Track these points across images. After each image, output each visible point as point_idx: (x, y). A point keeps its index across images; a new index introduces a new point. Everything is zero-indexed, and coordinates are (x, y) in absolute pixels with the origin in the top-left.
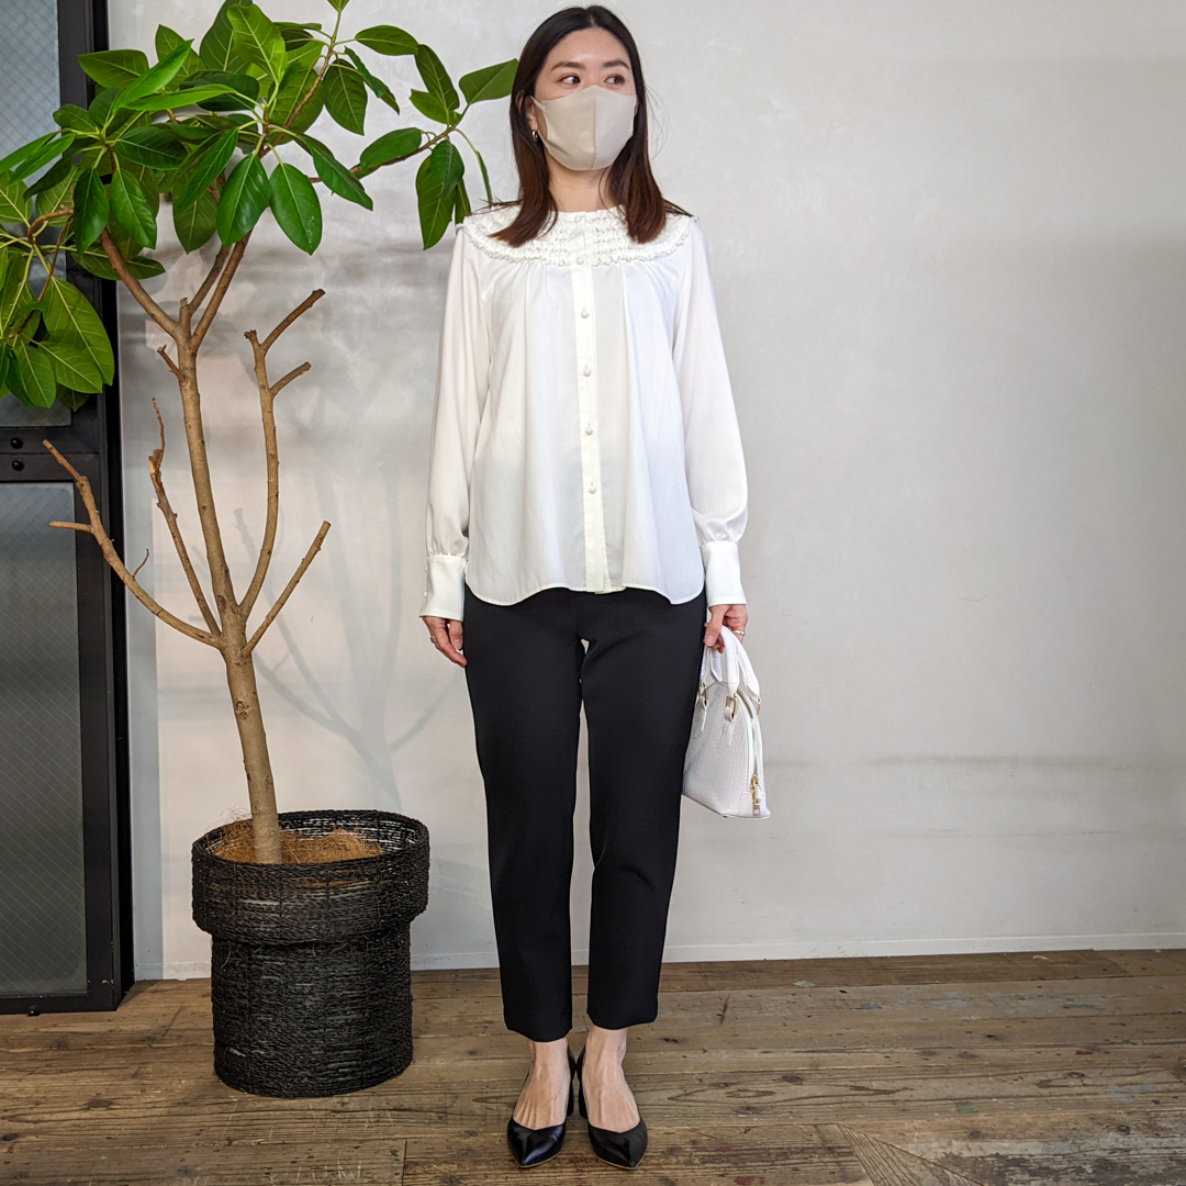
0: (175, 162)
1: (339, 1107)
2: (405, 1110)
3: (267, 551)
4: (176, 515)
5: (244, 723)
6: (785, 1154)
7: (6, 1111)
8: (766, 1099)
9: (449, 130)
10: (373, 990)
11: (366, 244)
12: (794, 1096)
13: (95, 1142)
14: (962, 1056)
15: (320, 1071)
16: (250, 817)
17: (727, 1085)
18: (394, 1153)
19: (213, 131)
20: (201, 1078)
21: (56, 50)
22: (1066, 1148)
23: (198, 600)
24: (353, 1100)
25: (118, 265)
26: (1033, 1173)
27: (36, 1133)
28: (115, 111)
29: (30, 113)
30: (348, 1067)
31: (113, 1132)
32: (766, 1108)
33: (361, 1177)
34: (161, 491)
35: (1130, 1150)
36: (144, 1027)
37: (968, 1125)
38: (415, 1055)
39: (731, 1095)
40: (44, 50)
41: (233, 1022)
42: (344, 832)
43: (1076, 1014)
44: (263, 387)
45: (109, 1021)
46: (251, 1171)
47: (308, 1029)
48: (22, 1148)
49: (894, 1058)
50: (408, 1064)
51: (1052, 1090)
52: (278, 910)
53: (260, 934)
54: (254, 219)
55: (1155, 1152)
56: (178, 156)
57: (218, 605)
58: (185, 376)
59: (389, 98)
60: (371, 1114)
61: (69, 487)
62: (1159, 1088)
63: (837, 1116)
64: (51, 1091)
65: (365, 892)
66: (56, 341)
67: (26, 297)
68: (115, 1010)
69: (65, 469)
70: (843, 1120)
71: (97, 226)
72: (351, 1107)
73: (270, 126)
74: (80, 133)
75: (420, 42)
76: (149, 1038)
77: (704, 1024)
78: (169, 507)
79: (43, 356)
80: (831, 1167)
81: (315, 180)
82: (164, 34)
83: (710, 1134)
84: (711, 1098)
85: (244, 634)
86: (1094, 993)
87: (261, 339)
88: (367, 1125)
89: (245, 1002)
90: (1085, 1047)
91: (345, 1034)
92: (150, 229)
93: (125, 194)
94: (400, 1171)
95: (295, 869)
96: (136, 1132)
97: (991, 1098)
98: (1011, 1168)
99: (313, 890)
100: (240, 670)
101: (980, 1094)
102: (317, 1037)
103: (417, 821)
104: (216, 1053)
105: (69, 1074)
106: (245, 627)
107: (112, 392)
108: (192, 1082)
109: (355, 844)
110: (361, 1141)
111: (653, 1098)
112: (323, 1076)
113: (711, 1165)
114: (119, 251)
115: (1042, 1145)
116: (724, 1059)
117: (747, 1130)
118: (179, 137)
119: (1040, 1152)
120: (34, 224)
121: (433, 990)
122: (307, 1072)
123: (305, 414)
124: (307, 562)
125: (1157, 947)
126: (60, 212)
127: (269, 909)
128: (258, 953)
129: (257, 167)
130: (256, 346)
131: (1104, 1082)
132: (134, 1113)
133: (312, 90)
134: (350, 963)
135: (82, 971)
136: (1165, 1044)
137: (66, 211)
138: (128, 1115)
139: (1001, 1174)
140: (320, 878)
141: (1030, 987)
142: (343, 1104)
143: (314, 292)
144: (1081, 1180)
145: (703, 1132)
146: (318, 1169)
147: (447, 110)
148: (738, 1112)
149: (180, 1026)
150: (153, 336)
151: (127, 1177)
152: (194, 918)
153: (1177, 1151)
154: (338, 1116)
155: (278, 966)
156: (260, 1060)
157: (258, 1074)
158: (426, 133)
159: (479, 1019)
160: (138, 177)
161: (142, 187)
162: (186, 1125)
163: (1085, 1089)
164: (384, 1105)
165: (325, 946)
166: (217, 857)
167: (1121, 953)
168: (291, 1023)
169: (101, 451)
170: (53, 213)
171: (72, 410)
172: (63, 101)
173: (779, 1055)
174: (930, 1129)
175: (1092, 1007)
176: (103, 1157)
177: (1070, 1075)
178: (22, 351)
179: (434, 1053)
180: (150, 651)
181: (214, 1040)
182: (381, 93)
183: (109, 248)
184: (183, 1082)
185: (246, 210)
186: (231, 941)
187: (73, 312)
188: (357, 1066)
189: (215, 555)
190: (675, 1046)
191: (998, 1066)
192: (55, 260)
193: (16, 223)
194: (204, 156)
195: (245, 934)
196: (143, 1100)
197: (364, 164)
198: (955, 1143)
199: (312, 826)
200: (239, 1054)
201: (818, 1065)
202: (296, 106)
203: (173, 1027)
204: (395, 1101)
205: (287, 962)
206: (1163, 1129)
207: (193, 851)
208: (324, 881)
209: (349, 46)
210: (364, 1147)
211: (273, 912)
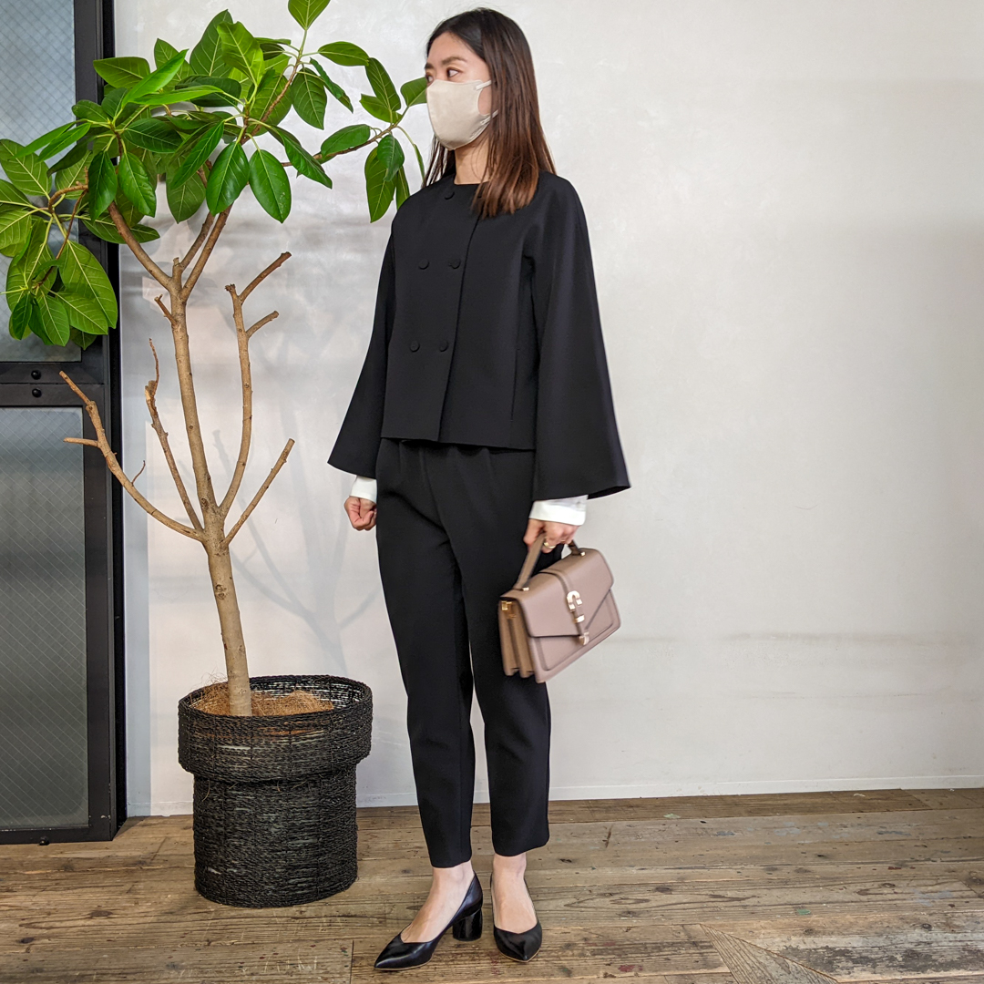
0: (172, 147)
1: (298, 915)
2: (352, 916)
3: (242, 463)
4: (167, 434)
5: (222, 602)
6: (659, 947)
7: (23, 920)
8: (643, 905)
9: (392, 127)
10: (325, 819)
11: (323, 218)
12: (666, 903)
13: (98, 944)
14: (799, 871)
15: (283, 886)
16: (226, 680)
17: (611, 894)
18: (343, 950)
19: (203, 123)
20: (184, 893)
21: (73, 57)
22: (881, 942)
23: (184, 503)
24: (310, 909)
25: (122, 230)
26: (855, 962)
27: (49, 937)
28: (123, 106)
29: (51, 108)
30: (305, 882)
31: (112, 936)
32: (642, 912)
33: (318, 969)
34: (155, 414)
35: (932, 943)
36: (136, 853)
37: (803, 924)
38: (359, 873)
39: (615, 902)
40: (63, 57)
41: (211, 846)
42: (303, 693)
43: (888, 839)
44: (240, 330)
45: (107, 848)
46: (227, 965)
47: (273, 851)
48: (37, 949)
49: (744, 873)
50: (353, 881)
51: (870, 897)
52: (250, 754)
53: (233, 774)
54: (236, 194)
55: (951, 944)
56: (174, 142)
57: (202, 506)
58: (176, 320)
59: (345, 100)
60: (324, 920)
61: (79, 412)
62: (955, 894)
63: (699, 918)
64: (60, 904)
65: (321, 739)
66: (70, 292)
67: (46, 256)
68: (111, 840)
69: (77, 395)
70: (704, 921)
71: (108, 198)
72: (307, 914)
73: (250, 119)
74: (94, 122)
75: (370, 57)
76: (140, 862)
77: (592, 848)
78: (161, 427)
79: (60, 304)
80: (696, 957)
81: (287, 165)
82: (161, 47)
83: (599, 933)
84: (600, 905)
85: (222, 530)
86: (901, 823)
87: (239, 291)
88: (321, 928)
89: (221, 829)
90: (896, 864)
91: (303, 855)
92: (150, 200)
93: (130, 173)
94: (349, 964)
95: (263, 721)
96: (132, 935)
97: (822, 903)
98: (838, 958)
99: (278, 737)
100: (219, 559)
101: (813, 900)
102: (280, 858)
103: (362, 684)
104: (197, 872)
105: (75, 891)
106: (223, 525)
107: (114, 334)
108: (177, 896)
109: (311, 702)
110: (316, 941)
111: (552, 905)
112: (285, 890)
113: (600, 957)
114: (124, 219)
115: (862, 939)
116: (610, 874)
117: (628, 929)
118: (176, 127)
119: (861, 945)
120: (54, 196)
121: (373, 823)
122: (272, 887)
123: (272, 354)
124: (275, 471)
125: (951, 787)
126: (76, 187)
127: (242, 754)
128: (232, 789)
129: (239, 152)
130: (235, 297)
131: (911, 890)
132: (129, 921)
133: (283, 92)
134: (308, 797)
135: (84, 808)
136: (958, 861)
137: (80, 186)
138: (124, 923)
139: (830, 962)
140: (283, 727)
141: (851, 817)
142: (301, 912)
143: (282, 254)
144: (893, 966)
145: (592, 931)
146: (282, 963)
147: (391, 111)
148: (620, 916)
149: (165, 853)
150: (148, 289)
151: (125, 971)
152: (180, 762)
153: (969, 943)
154: (297, 921)
155: (249, 800)
156: (232, 878)
157: (231, 888)
158: (374, 129)
159: (411, 846)
160: (141, 159)
161: (145, 168)
162: (173, 930)
163: (895, 896)
164: (335, 913)
165: (287, 783)
166: (199, 711)
167: (923, 792)
168: (259, 847)
169: (105, 382)
170: (69, 188)
171: (82, 349)
172: (78, 98)
173: (653, 871)
174: (773, 927)
175: (901, 833)
176: (105, 956)
177: (884, 885)
178: (43, 299)
179: (374, 872)
180: (143, 546)
181: (194, 861)
182: (339, 96)
183: (116, 216)
184: (169, 896)
185: (230, 186)
186: (211, 779)
187: (84, 269)
188: (313, 881)
189: (200, 464)
190: (569, 864)
191: (826, 879)
192: (70, 226)
193: (37, 196)
194: (196, 142)
195: (222, 773)
196: (137, 911)
197: (324, 152)
198: (793, 938)
199: (276, 688)
200: (216, 872)
201: (684, 879)
202: (270, 105)
203: (160, 853)
204: (343, 909)
205: (256, 797)
206: (958, 927)
207: (179, 707)
208: (287, 730)
209: (314, 57)
210: (320, 945)
211: (245, 756)
